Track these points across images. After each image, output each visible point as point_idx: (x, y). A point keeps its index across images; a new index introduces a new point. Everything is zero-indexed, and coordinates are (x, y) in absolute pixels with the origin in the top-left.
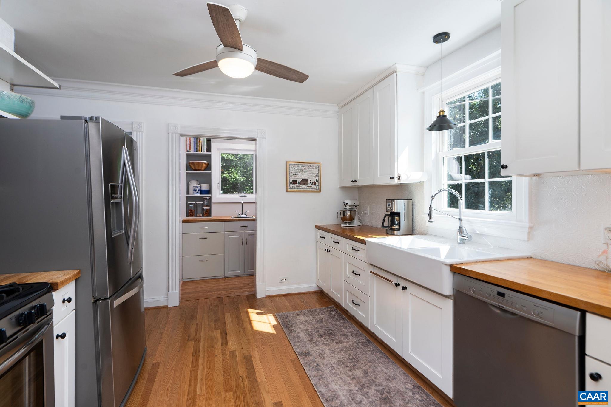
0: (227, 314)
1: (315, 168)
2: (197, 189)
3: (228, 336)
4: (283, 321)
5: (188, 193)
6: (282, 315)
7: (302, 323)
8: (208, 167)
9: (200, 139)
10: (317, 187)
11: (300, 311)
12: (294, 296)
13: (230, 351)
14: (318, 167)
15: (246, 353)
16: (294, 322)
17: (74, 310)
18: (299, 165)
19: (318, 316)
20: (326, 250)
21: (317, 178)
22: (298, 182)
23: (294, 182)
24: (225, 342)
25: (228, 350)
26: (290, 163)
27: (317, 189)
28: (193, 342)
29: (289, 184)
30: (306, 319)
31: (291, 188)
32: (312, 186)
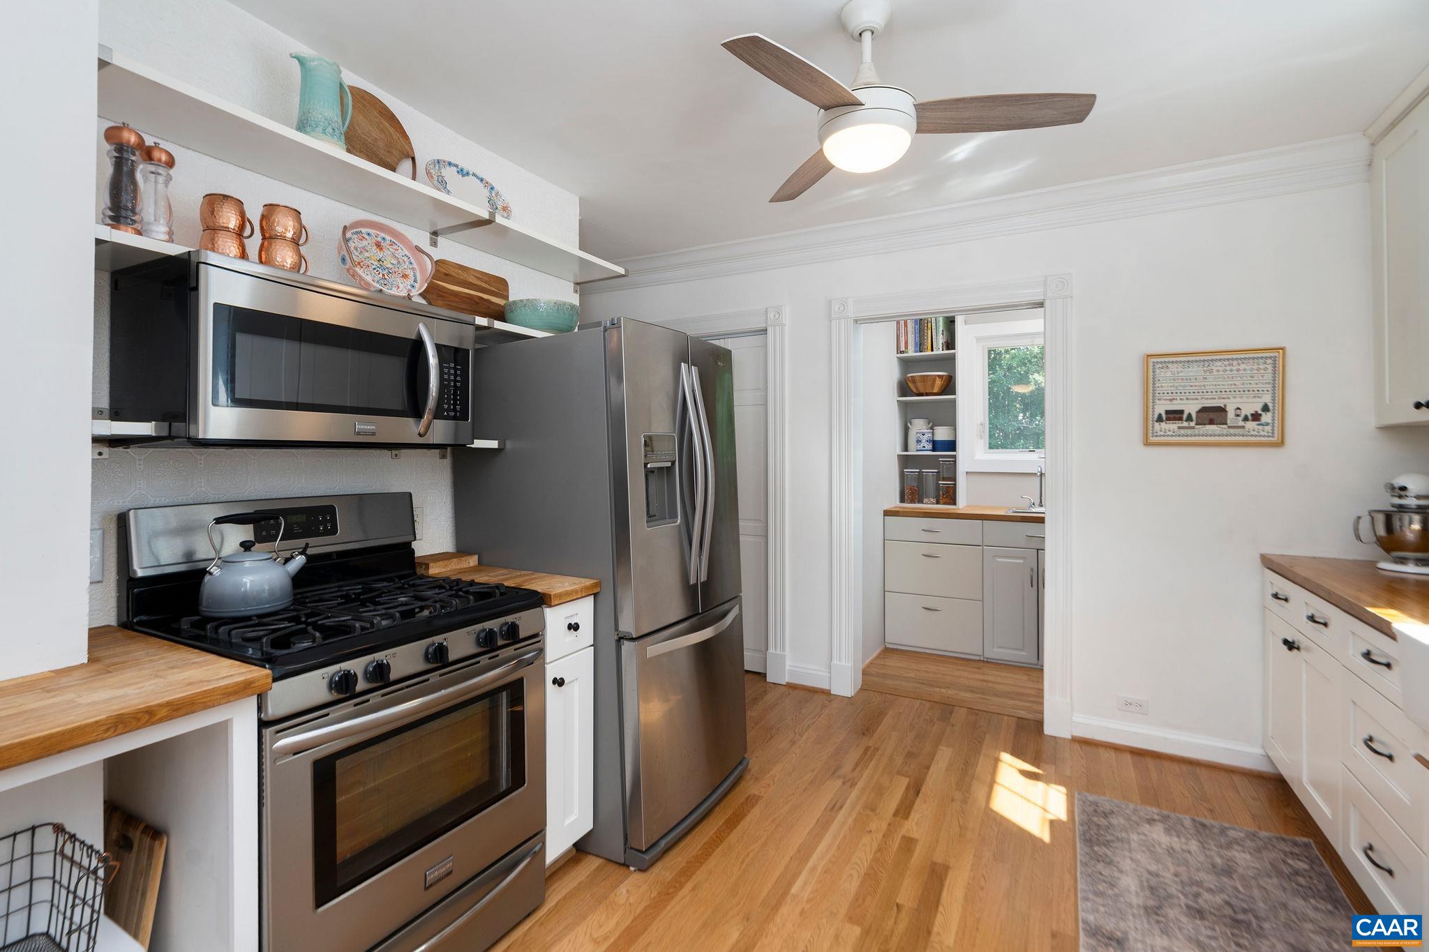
0: (943, 748)
1: (1255, 367)
2: (926, 437)
3: (918, 799)
4: (1090, 820)
5: (906, 448)
6: (1096, 804)
7: (1150, 848)
8: (949, 386)
9: (930, 320)
10: (1268, 428)
11: (1165, 812)
12: (1166, 764)
13: (907, 835)
14: (1269, 361)
15: (939, 858)
16: (1124, 835)
17: (591, 646)
18: (1188, 361)
19: (1224, 852)
20: (1286, 642)
21: (1267, 399)
22: (1185, 416)
23: (1171, 416)
24: (904, 811)
25: (903, 832)
26: (1155, 360)
27: (1269, 436)
28: (839, 783)
29: (1150, 423)
30: (1176, 843)
31: (1159, 433)
32: (1243, 427)
